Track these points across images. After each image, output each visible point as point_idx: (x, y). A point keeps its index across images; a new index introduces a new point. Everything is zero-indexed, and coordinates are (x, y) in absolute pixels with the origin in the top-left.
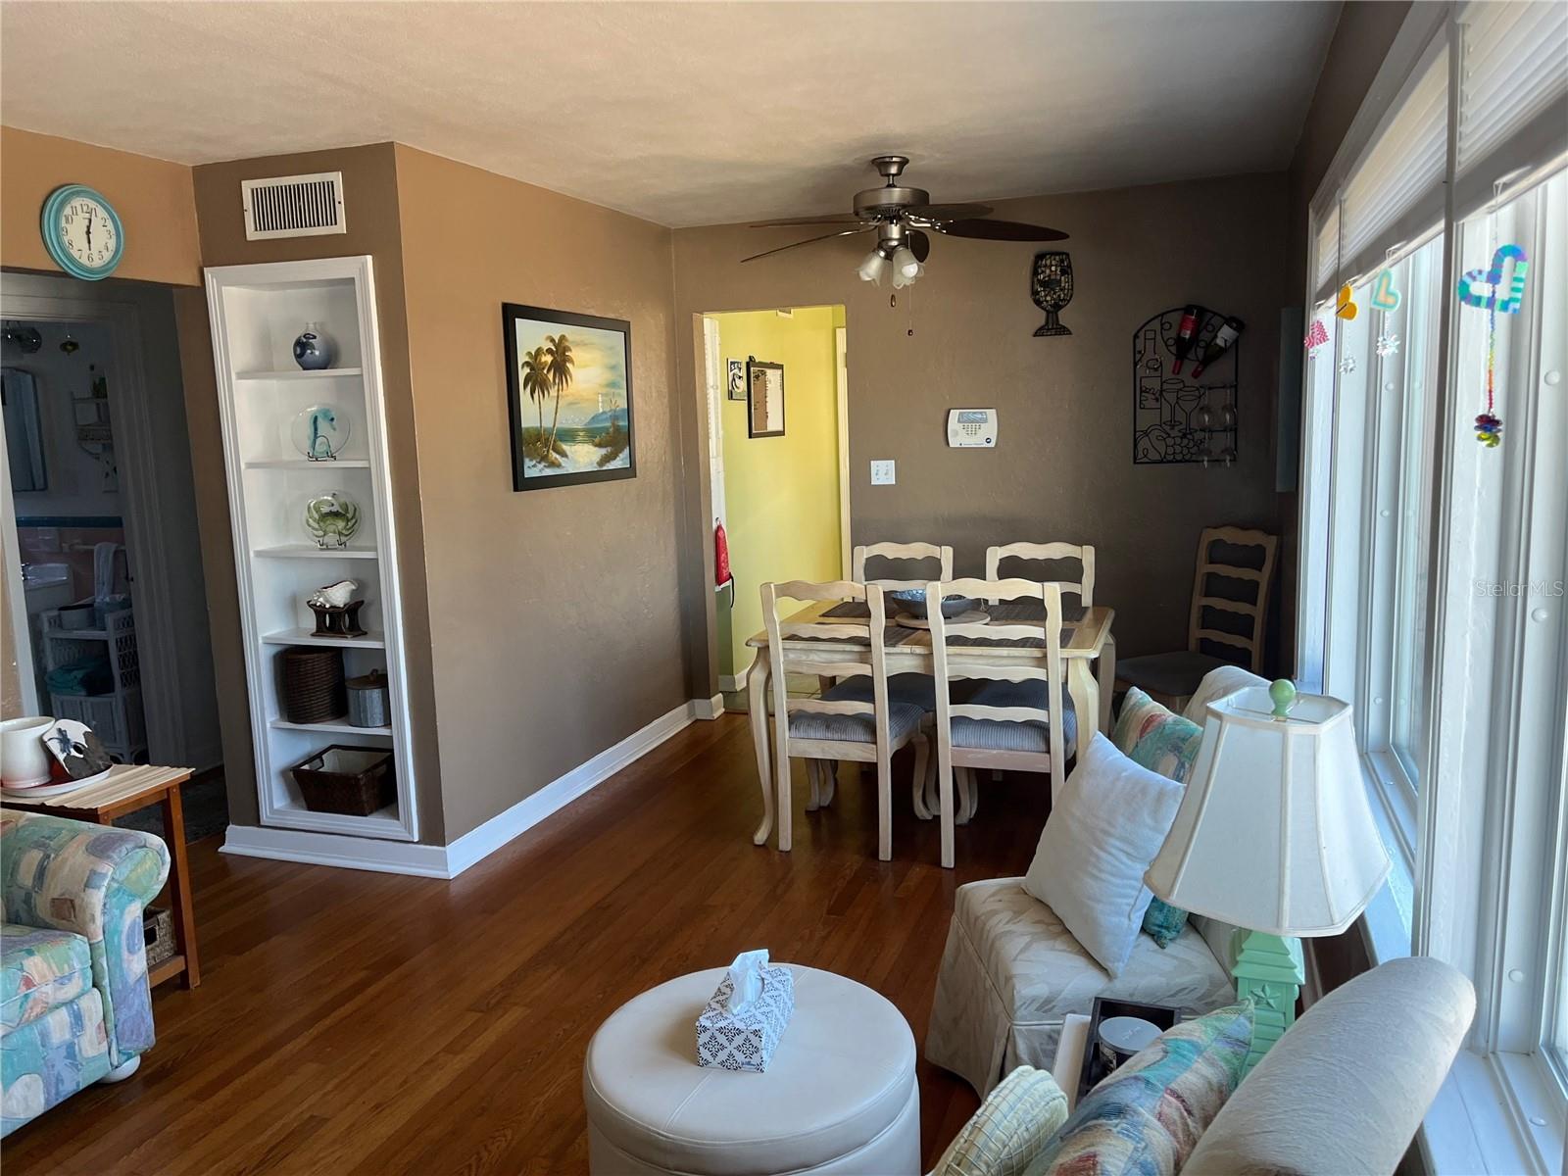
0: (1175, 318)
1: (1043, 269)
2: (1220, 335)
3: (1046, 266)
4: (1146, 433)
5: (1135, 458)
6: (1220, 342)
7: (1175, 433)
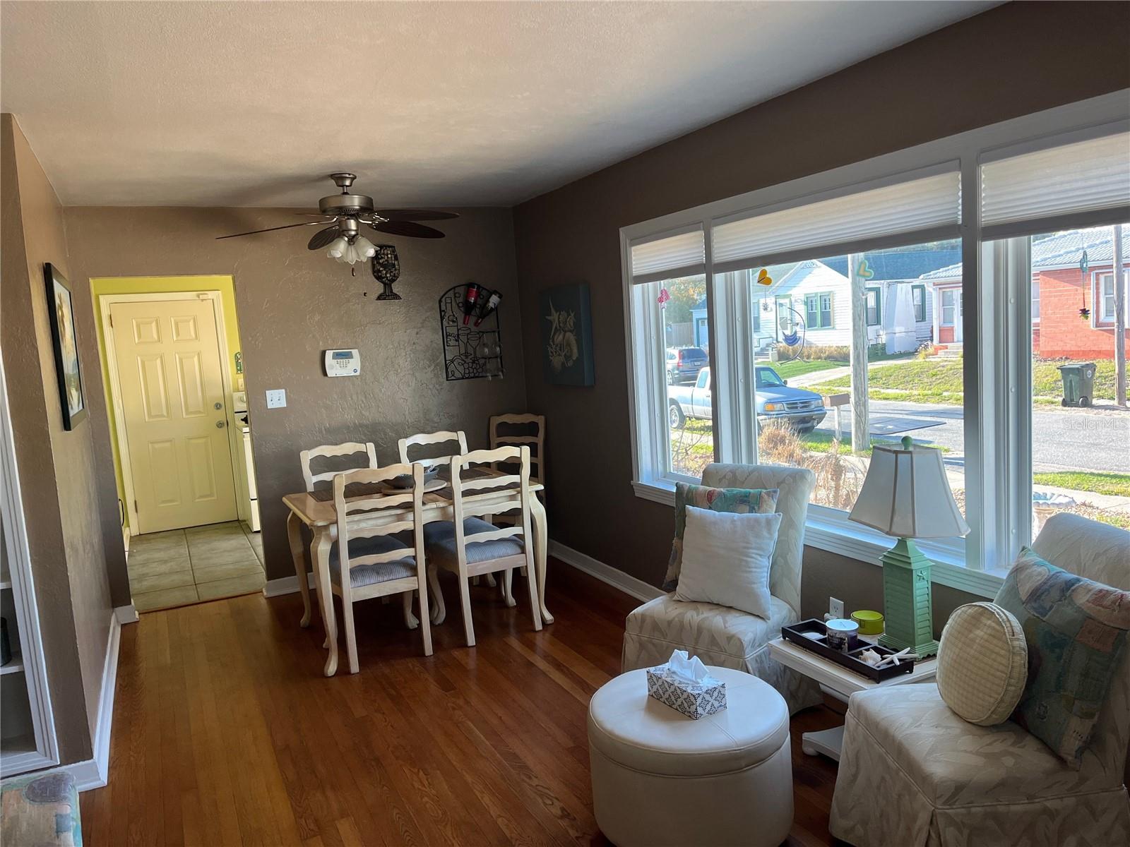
0: (461, 290)
1: (383, 256)
2: (491, 300)
3: (384, 254)
4: (452, 361)
5: (447, 377)
6: (491, 305)
7: (468, 360)
